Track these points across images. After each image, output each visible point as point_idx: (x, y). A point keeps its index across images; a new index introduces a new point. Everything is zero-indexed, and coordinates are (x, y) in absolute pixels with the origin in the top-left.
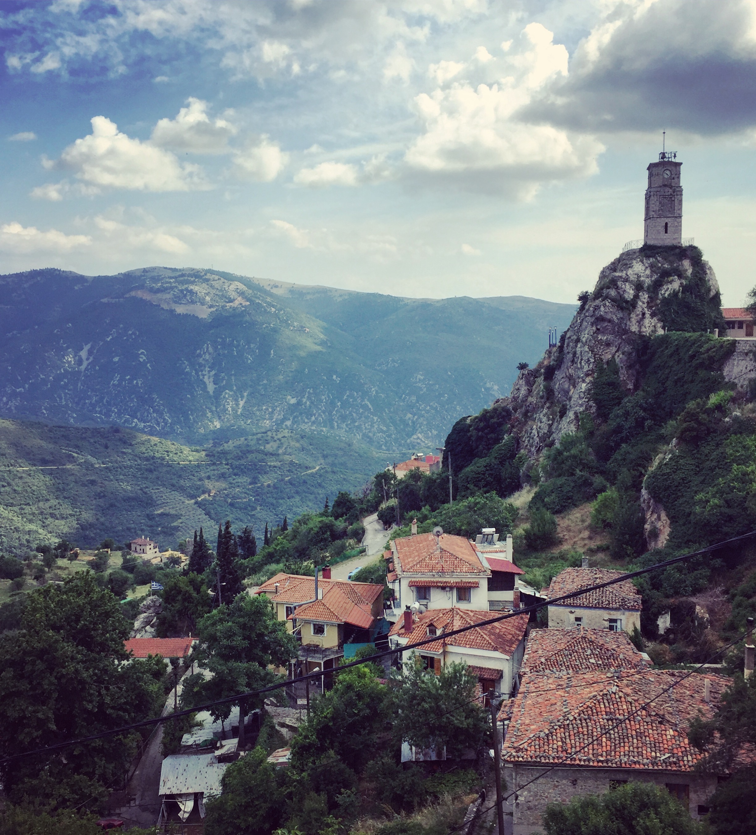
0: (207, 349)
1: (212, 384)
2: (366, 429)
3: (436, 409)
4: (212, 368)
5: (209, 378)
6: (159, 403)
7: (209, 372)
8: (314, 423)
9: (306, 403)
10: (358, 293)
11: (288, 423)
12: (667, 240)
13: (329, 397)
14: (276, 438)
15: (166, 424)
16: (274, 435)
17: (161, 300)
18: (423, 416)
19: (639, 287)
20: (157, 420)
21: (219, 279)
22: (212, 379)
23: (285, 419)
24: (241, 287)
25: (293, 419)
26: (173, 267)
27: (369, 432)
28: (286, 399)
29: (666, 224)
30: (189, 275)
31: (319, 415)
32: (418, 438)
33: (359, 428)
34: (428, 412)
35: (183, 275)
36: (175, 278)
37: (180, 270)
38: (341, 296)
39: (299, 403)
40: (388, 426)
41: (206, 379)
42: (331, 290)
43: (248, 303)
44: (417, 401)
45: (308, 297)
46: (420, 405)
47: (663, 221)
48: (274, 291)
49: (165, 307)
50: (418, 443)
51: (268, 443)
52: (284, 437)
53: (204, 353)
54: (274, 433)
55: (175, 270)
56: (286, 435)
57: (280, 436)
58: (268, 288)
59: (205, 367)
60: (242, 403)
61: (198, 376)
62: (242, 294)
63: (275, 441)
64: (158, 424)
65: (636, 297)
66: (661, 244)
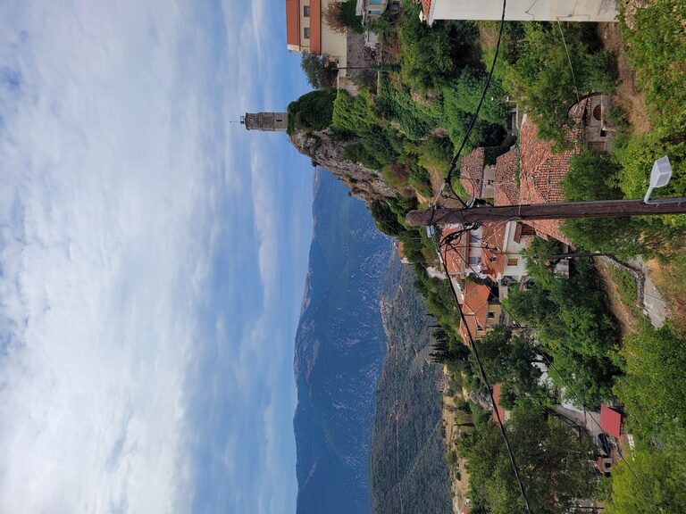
1: (355, 341)
4: (346, 340)
6: (364, 369)
7: (348, 342)
9: (365, 292)
12: (285, 120)
13: (363, 279)
17: (310, 365)
19: (309, 135)
22: (352, 341)
23: (374, 303)
24: (304, 323)
25: (374, 299)
28: (363, 302)
29: (277, 120)
31: (372, 285)
39: (366, 295)
41: (352, 344)
43: (313, 320)
47: (276, 122)
49: (314, 364)
51: (387, 312)
52: (383, 304)
59: (346, 344)
60: (365, 325)
61: (350, 348)
62: (308, 323)
63: (385, 309)
65: (315, 137)
66: (287, 124)
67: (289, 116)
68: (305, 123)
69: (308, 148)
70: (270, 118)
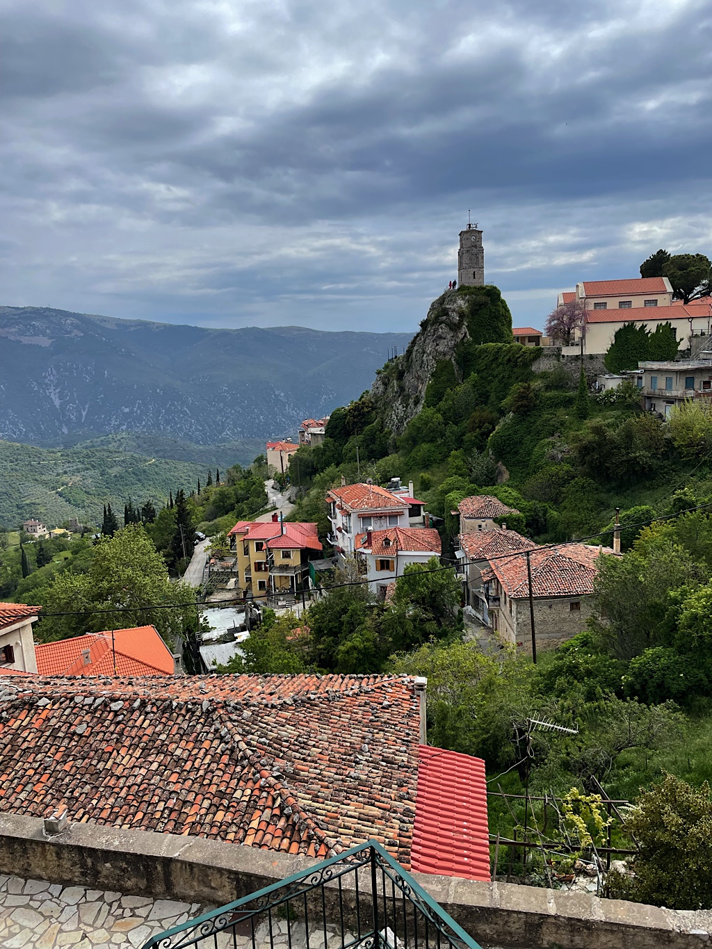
0: (52, 371)
1: (57, 399)
2: (186, 429)
3: (239, 412)
4: (56, 386)
5: (55, 394)
6: (13, 416)
7: (54, 390)
8: (144, 426)
9: (137, 411)
10: (171, 325)
11: (124, 427)
12: (474, 283)
13: (155, 406)
14: (116, 439)
15: (21, 433)
16: (115, 437)
17: (8, 333)
18: (229, 417)
20: (13, 430)
21: (56, 316)
22: (57, 396)
23: (121, 424)
24: (76, 321)
25: (128, 424)
26: (16, 306)
27: (190, 431)
28: (120, 409)
29: (474, 272)
30: (31, 313)
31: (148, 420)
32: (227, 434)
33: (181, 429)
34: (232, 414)
35: (26, 312)
36: (19, 314)
37: (22, 308)
38: (157, 327)
39: (132, 412)
40: (203, 426)
41: (52, 396)
42: (149, 323)
43: (82, 334)
44: (224, 407)
45: (132, 329)
46: (227, 410)
47: (472, 270)
48: (103, 324)
49: (12, 338)
50: (228, 438)
51: (110, 443)
52: (123, 438)
53: (49, 375)
54: (115, 436)
55: (18, 308)
56: (124, 436)
57: (119, 437)
58: (98, 322)
59: (51, 386)
60: (84, 414)
61: (46, 393)
62: (76, 327)
63: (115, 442)
64: (15, 433)
65: (461, 322)
66: (472, 286)
67: (482, 288)
68: (476, 308)
69: (447, 314)
70: (477, 263)
